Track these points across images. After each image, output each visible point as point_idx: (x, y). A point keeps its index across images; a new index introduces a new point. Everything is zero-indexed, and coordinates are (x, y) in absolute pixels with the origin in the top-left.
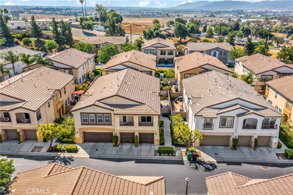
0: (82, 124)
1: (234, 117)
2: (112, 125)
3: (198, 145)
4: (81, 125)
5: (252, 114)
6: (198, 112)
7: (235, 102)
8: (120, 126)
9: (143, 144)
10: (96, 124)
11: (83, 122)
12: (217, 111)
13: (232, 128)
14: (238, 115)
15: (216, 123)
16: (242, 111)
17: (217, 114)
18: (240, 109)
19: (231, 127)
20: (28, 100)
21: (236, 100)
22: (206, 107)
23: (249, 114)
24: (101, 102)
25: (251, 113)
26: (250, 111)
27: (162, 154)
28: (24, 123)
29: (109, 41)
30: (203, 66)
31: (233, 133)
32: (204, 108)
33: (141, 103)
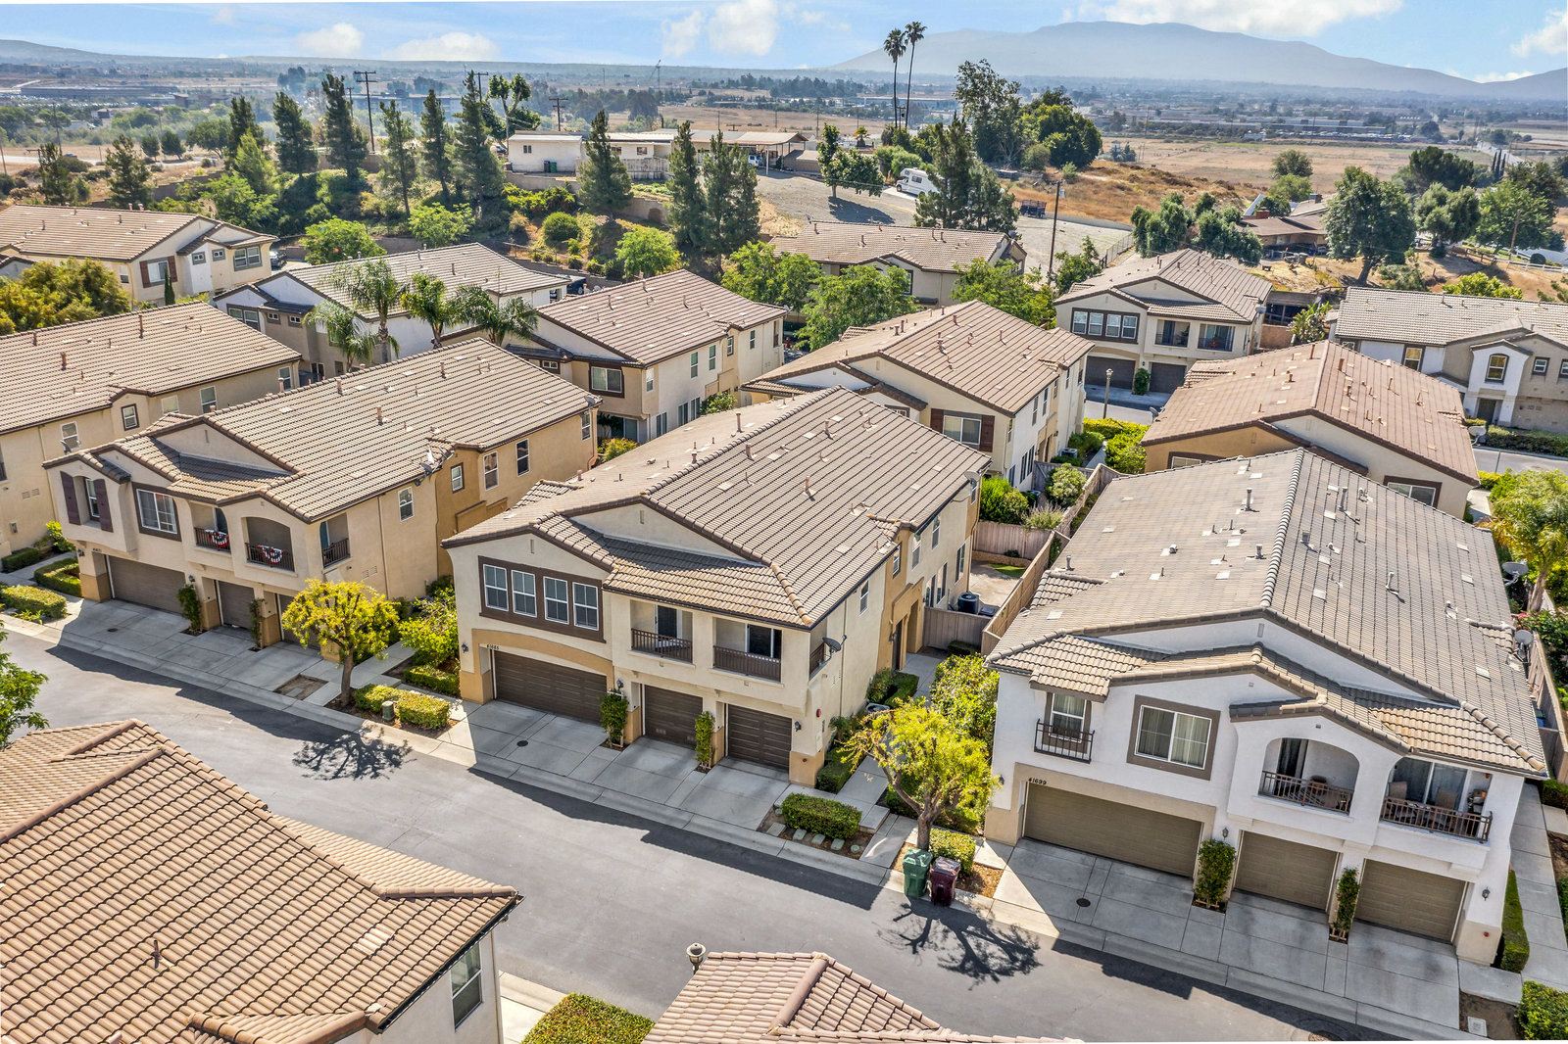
0: (486, 613)
1: (1215, 715)
2: (605, 642)
3: (1012, 831)
4: (481, 615)
5: (1320, 719)
6: (1016, 653)
7: (1248, 630)
8: (633, 653)
9: (742, 765)
10: (539, 624)
11: (490, 604)
12: (1126, 666)
13: (1206, 775)
14: (1243, 711)
15: (1113, 726)
16: (1266, 690)
17: (1114, 682)
18: (1252, 677)
19: (1201, 768)
20: (307, 472)
21: (1256, 622)
22: (1075, 634)
23: (1300, 712)
24: (575, 524)
25: (1312, 711)
26: (1313, 696)
27: (799, 834)
28: (273, 565)
29: (910, 249)
30: (1281, 424)
31: (1212, 810)
32: (1061, 635)
33: (749, 557)
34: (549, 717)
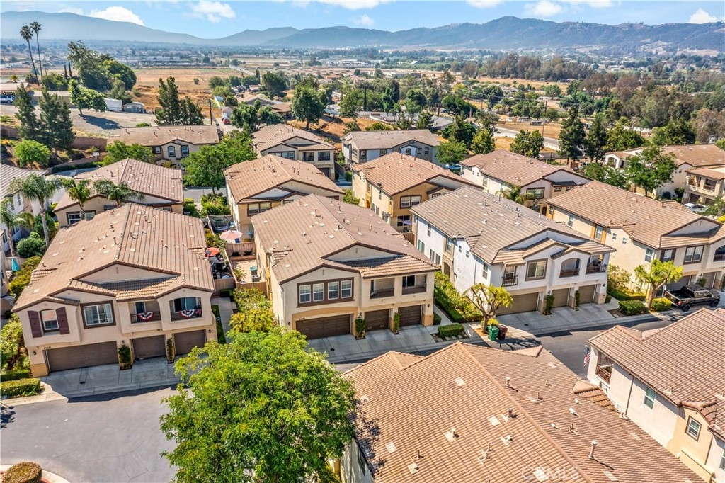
1: (546, 260)
5: (574, 252)
6: (494, 259)
7: (543, 235)
8: (372, 300)
9: (404, 328)
10: (326, 302)
11: (302, 302)
12: (520, 254)
13: (544, 278)
14: (554, 256)
15: (522, 272)
16: (559, 248)
17: (523, 258)
18: (555, 246)
19: (543, 277)
21: (546, 232)
22: (502, 249)
23: (570, 252)
25: (572, 250)
26: (569, 247)
27: (447, 338)
29: (180, 136)
30: (431, 181)
31: (545, 287)
32: (500, 251)
33: (399, 254)
34: (325, 339)
